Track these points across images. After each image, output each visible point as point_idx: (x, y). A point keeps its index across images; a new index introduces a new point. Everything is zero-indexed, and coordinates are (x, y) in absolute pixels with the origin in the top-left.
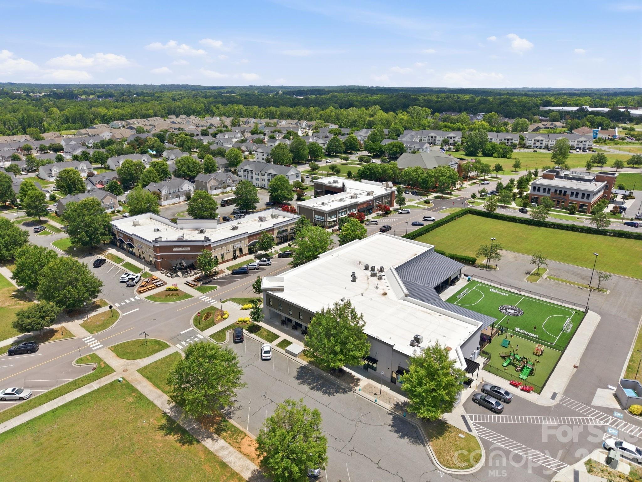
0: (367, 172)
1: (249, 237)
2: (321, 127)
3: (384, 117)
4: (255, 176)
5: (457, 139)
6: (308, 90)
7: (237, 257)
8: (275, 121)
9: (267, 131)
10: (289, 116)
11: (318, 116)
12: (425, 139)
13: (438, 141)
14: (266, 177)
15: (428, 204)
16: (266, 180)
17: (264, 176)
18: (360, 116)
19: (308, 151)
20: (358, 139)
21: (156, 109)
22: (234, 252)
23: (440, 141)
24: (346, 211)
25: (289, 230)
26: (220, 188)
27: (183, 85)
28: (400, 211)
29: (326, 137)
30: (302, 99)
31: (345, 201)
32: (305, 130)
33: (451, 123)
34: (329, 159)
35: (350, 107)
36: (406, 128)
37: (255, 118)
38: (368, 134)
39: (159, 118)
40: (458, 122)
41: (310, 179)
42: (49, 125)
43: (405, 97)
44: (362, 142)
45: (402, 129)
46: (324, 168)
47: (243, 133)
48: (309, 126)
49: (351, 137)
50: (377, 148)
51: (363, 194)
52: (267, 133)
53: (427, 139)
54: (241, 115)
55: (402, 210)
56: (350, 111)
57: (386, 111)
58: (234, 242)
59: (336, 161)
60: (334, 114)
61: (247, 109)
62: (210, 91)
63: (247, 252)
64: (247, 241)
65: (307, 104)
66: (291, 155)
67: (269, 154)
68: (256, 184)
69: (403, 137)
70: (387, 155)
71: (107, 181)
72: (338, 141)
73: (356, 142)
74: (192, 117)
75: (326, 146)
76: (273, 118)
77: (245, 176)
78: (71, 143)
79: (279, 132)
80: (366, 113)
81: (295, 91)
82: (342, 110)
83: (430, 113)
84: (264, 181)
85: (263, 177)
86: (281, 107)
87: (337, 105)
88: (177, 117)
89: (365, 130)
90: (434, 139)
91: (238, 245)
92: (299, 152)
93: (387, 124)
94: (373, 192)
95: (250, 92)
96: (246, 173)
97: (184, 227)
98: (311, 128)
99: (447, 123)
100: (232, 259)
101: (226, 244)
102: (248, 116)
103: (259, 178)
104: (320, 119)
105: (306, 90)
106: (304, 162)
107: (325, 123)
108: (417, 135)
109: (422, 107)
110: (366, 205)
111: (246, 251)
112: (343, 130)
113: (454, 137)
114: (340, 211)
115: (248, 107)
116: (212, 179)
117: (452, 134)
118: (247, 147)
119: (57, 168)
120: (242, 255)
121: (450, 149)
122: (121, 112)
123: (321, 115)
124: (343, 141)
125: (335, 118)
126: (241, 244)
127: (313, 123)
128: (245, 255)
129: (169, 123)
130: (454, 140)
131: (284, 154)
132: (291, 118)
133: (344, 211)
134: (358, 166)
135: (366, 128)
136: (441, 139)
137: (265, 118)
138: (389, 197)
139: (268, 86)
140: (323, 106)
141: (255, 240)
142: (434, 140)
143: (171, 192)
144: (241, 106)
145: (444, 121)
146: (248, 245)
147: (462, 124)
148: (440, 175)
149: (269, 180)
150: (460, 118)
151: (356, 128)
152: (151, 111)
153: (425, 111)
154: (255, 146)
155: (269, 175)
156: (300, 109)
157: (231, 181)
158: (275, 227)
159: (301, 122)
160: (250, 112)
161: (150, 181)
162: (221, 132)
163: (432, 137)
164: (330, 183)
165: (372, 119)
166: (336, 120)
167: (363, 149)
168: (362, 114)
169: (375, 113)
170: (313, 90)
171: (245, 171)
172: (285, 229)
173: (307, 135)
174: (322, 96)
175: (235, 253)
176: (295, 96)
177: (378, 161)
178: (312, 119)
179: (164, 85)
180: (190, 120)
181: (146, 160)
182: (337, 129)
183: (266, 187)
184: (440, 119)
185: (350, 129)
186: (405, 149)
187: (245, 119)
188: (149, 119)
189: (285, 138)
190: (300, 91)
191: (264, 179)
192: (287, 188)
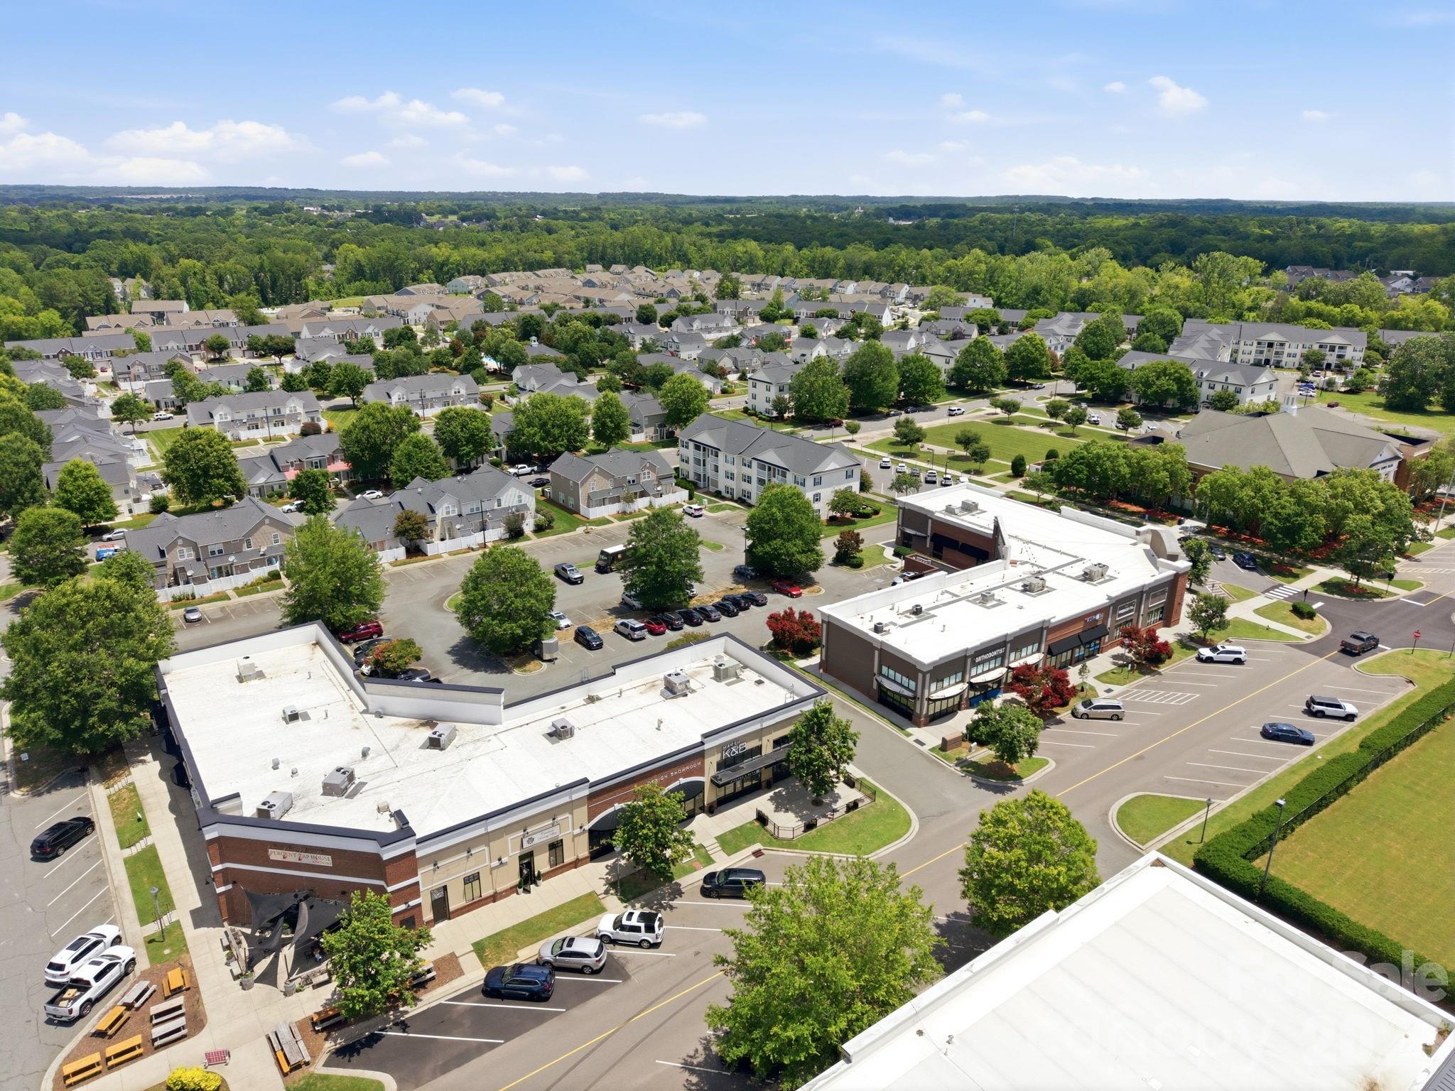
0: (1079, 472)
1: (591, 797)
2: (946, 304)
3: (1123, 282)
4: (724, 466)
5: (1349, 354)
6: (926, 207)
7: (540, 876)
8: (829, 283)
9: (803, 311)
10: (867, 271)
11: (940, 270)
12: (1248, 349)
13: (1289, 355)
14: (754, 472)
15: (1307, 622)
16: (754, 480)
17: (750, 466)
18: (1055, 276)
19: (898, 379)
20: (1047, 343)
21: (561, 249)
22: (527, 861)
23: (1295, 356)
24: (1003, 656)
25: (768, 749)
26: (617, 500)
27: (646, 194)
28: (1206, 652)
29: (957, 336)
30: (906, 228)
31: (1000, 603)
32: (902, 309)
33: (1326, 302)
34: (958, 403)
35: (1028, 252)
36: (1186, 315)
37: (782, 276)
38: (1078, 331)
39: (563, 270)
40: (1349, 302)
41: (892, 475)
42: (319, 285)
43: (1173, 224)
44: (1059, 353)
45: (1178, 317)
46: (939, 435)
47: (740, 319)
48: (915, 299)
49: (1027, 339)
50: (1105, 377)
51: (1067, 570)
52: (802, 317)
53: (1254, 348)
54: (751, 266)
55: (1214, 649)
56: (1027, 262)
57: (1125, 260)
58: (524, 825)
59: (977, 412)
60: (983, 267)
61: (767, 251)
62: (702, 207)
63: (584, 852)
64: (583, 811)
65: (917, 239)
66: (845, 392)
67: (786, 388)
68: (727, 488)
69: (1184, 346)
70: (1134, 399)
71: (315, 460)
72: (987, 351)
73: (1043, 355)
74: (640, 270)
75: (952, 364)
76: (827, 276)
77: (697, 461)
78: (323, 334)
79: (832, 315)
80: (1070, 267)
81: (894, 209)
82: (1007, 258)
83: (1259, 271)
84: (749, 482)
85: (746, 470)
86: (850, 249)
87: (990, 245)
88: (607, 267)
89: (1067, 317)
90: (1275, 349)
91: (541, 835)
92: (870, 384)
93: (1131, 299)
94: (1104, 567)
95: (790, 210)
96: (700, 455)
97: (390, 709)
98: (920, 304)
99: (1312, 304)
100: (513, 890)
101: (487, 838)
102: (768, 270)
103: (735, 472)
104: (945, 281)
105: (919, 205)
106: (885, 410)
107: (959, 290)
108: (1225, 337)
109: (1237, 255)
110: (1078, 628)
111: (578, 847)
112: (1004, 315)
113: (1341, 348)
114: (978, 660)
115: (771, 246)
116: (593, 472)
117: (1335, 338)
118: (735, 361)
119: (227, 410)
120: (559, 866)
121: (1331, 383)
122: (481, 254)
123: (949, 270)
124: (1004, 351)
125: (984, 280)
126: (556, 829)
127: (926, 291)
128: (576, 864)
129: (580, 283)
130: (1340, 356)
131: (824, 388)
132: (872, 277)
133: (995, 657)
134: (1046, 431)
135: (1070, 311)
136: (1299, 351)
137: (808, 276)
138: (1163, 593)
139: (834, 197)
140: (958, 247)
141: (617, 806)
142: (1277, 353)
143: (466, 511)
144: (753, 245)
145: (1305, 297)
146: (587, 827)
147: (1362, 308)
148: (1351, 505)
149: (761, 482)
150: (1354, 288)
151: (1042, 310)
152: (548, 255)
153: (1245, 265)
154: (757, 358)
155: (763, 465)
156: (897, 253)
157: (653, 476)
158: (706, 747)
159: (896, 286)
160: (775, 259)
161: (417, 470)
162: (685, 312)
163: (1270, 345)
164: (949, 510)
165: (1085, 283)
166: (988, 284)
167: (1060, 374)
168: (1061, 270)
169: (1096, 270)
170: (936, 206)
171: (697, 447)
172: (750, 745)
173: (904, 327)
174: (956, 221)
175: (530, 866)
176: (891, 220)
177: (1106, 419)
178: (923, 281)
179: (607, 194)
180: (630, 277)
181: (463, 392)
182: (989, 311)
183: (753, 501)
184: (1291, 289)
185: (1026, 312)
186: (1194, 384)
187: (758, 278)
188: (539, 272)
189: (840, 335)
190: (904, 209)
191: (749, 478)
192: (801, 531)
